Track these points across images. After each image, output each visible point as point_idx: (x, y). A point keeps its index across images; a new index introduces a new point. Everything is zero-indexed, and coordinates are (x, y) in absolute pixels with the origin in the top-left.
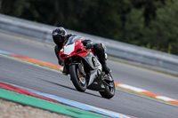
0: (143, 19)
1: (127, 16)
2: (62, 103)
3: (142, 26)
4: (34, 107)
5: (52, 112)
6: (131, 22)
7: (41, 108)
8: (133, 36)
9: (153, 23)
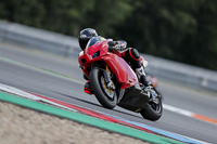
2: (156, 133)
4: (123, 135)
7: (130, 137)
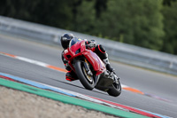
0: (94, 11)
1: (78, 8)
2: (18, 81)
3: (93, 18)
6: (82, 14)
8: (85, 27)
9: (104, 15)
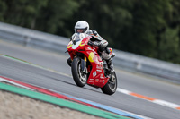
1: (162, 36)
2: (100, 108)
3: (177, 45)
5: (90, 115)
